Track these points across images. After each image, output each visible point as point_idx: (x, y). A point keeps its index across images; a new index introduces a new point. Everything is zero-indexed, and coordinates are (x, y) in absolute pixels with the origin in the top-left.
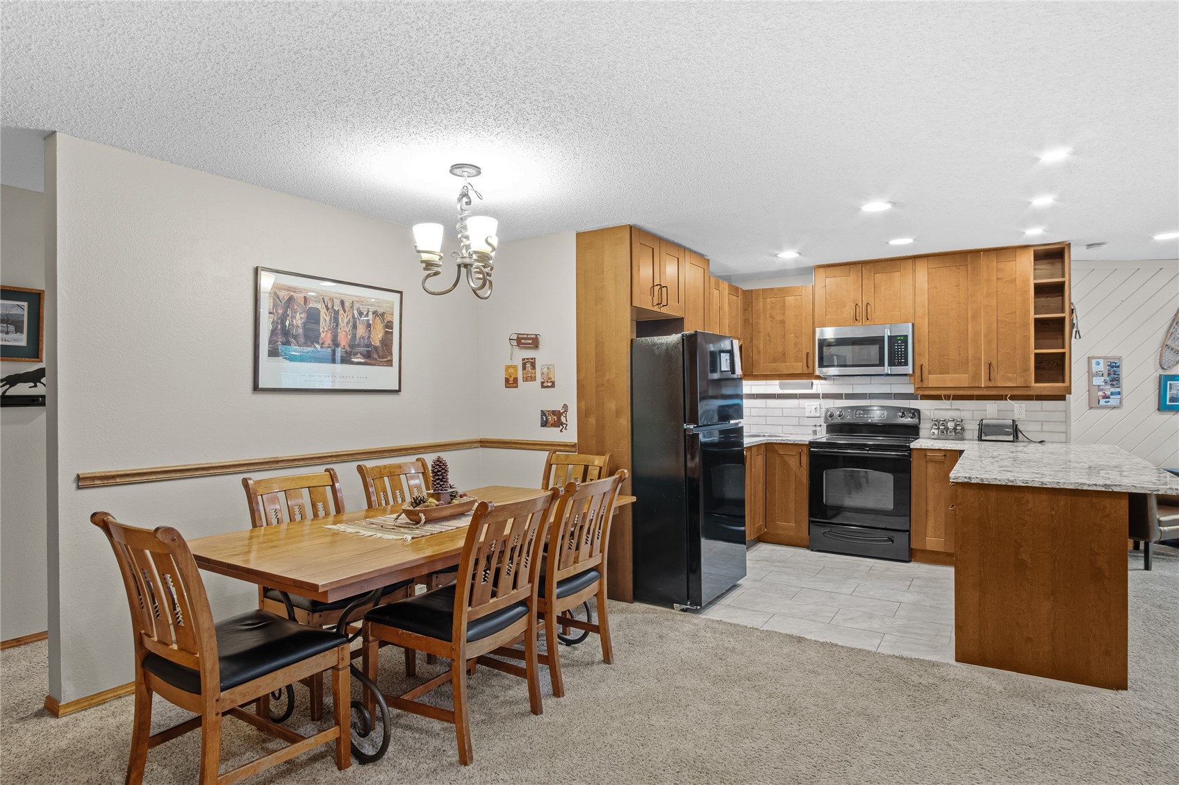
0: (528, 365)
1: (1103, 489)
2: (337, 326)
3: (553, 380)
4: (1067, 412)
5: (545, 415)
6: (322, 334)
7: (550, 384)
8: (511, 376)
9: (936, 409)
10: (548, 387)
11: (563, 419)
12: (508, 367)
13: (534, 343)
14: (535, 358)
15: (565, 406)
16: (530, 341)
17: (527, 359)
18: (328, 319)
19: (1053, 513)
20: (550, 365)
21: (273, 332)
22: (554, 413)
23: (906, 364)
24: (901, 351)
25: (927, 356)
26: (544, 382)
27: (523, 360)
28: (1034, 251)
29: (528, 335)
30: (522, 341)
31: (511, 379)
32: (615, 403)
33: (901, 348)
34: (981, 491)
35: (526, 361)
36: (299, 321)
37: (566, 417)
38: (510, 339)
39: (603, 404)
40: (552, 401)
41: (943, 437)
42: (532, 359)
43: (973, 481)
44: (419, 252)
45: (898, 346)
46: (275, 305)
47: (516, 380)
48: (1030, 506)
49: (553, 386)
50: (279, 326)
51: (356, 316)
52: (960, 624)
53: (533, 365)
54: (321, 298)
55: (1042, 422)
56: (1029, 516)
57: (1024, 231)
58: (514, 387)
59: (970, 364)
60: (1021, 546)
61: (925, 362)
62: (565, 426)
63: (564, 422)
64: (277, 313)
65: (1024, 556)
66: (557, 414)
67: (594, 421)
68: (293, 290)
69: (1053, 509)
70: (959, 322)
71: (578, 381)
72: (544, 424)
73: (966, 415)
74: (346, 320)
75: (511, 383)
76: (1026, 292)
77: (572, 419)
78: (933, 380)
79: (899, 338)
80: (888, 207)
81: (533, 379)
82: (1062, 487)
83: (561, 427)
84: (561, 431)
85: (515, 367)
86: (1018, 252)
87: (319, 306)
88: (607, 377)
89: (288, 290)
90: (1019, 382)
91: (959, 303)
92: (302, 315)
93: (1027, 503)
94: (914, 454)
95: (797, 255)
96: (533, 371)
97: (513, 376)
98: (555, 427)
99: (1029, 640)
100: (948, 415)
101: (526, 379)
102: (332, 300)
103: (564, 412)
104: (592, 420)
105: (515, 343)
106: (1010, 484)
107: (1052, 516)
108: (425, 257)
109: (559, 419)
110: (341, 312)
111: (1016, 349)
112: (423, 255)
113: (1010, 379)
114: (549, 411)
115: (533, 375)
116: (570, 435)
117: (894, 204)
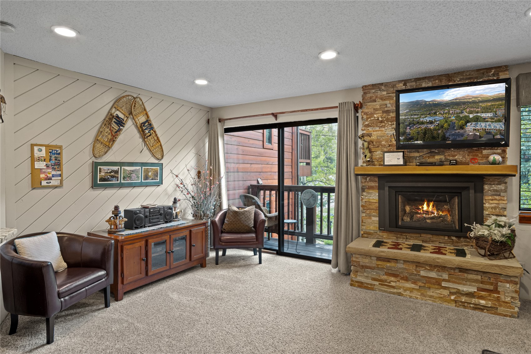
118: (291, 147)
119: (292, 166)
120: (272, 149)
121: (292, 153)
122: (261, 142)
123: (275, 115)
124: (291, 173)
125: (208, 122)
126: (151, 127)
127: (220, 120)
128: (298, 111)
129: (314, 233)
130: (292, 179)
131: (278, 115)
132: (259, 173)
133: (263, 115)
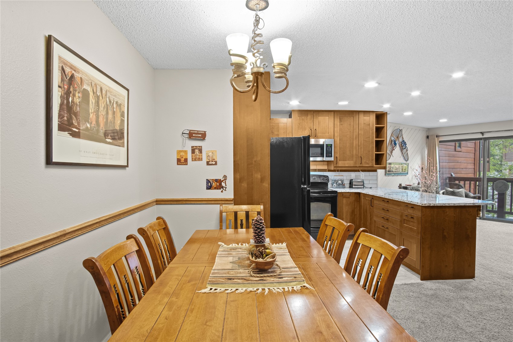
0: (197, 151)
1: (472, 205)
2: (99, 109)
3: (216, 160)
4: (377, 176)
5: (210, 182)
6: (91, 114)
7: (214, 163)
8: (182, 157)
9: (335, 176)
10: (212, 164)
11: (223, 184)
12: (179, 152)
13: (203, 136)
14: (201, 146)
15: (225, 177)
16: (200, 135)
17: (196, 147)
18: (94, 101)
19: (455, 215)
20: (214, 151)
21: (61, 105)
22: (216, 180)
23: (331, 156)
24: (330, 151)
25: (339, 153)
26: (209, 162)
27: (192, 147)
28: (376, 114)
29: (198, 131)
30: (194, 135)
31: (183, 160)
32: (260, 174)
33: (330, 150)
34: (432, 209)
35: (195, 148)
36: (78, 99)
37: (225, 183)
38: (183, 133)
39: (252, 175)
40: (215, 174)
41: (338, 187)
42: (199, 147)
43: (431, 205)
44: (231, 55)
45: (328, 149)
46: (62, 80)
47: (186, 160)
48: (448, 213)
49: (216, 164)
50: (65, 101)
51: (108, 104)
52: (423, 265)
53: (201, 151)
54: (90, 81)
55: (369, 180)
56: (447, 217)
57: (383, 105)
58: (185, 165)
59: (354, 157)
60: (444, 230)
61: (338, 155)
62: (224, 188)
63: (225, 186)
64: (64, 88)
65: (445, 234)
66: (219, 181)
67: (246, 186)
68: (74, 69)
69: (455, 214)
70: (350, 140)
71: (234, 161)
72: (209, 188)
73: (345, 178)
74: (103, 106)
75: (182, 161)
76: (373, 129)
77: (230, 184)
78: (341, 164)
79: (329, 145)
80: (377, 85)
81: (200, 159)
82: (460, 205)
83: (222, 189)
84: (222, 192)
85: (186, 152)
86: (371, 113)
87: (89, 89)
88: (255, 159)
89: (71, 68)
90: (370, 165)
91: (350, 132)
92: (80, 95)
93: (447, 212)
94: (339, 195)
95: (299, 103)
96: (201, 155)
97: (184, 157)
98: (217, 189)
99: (446, 266)
100: (337, 178)
101: (194, 160)
102: (96, 85)
103: (224, 180)
104: (244, 185)
105: (187, 136)
106: (444, 205)
107: (454, 216)
108: (235, 60)
109: (220, 184)
110: (101, 98)
111: (369, 151)
112: (232, 57)
113: (368, 164)
114: (213, 180)
115: (200, 157)
116: (229, 194)
117: (379, 84)
118: (474, 149)
119: (474, 164)
120: (461, 152)
121: (475, 153)
122: (454, 147)
123: (482, 133)
124: (473, 169)
125: (428, 137)
126: (405, 144)
127: (437, 136)
128: (502, 131)
129: (504, 211)
130: (474, 174)
131: (484, 133)
132: (452, 169)
133: (473, 133)
